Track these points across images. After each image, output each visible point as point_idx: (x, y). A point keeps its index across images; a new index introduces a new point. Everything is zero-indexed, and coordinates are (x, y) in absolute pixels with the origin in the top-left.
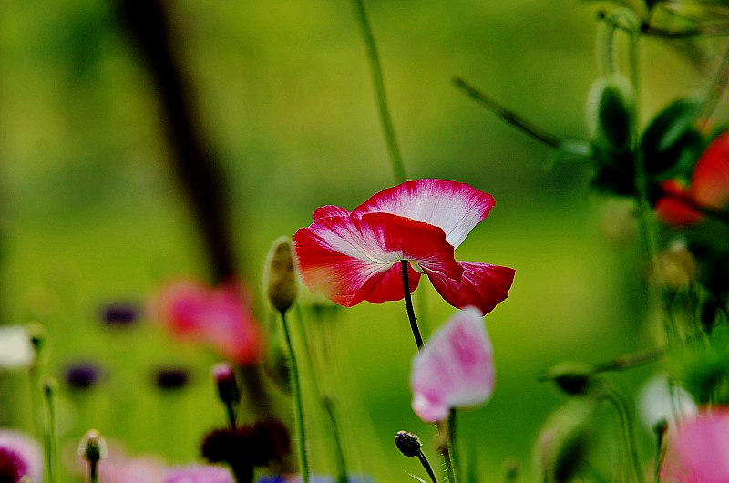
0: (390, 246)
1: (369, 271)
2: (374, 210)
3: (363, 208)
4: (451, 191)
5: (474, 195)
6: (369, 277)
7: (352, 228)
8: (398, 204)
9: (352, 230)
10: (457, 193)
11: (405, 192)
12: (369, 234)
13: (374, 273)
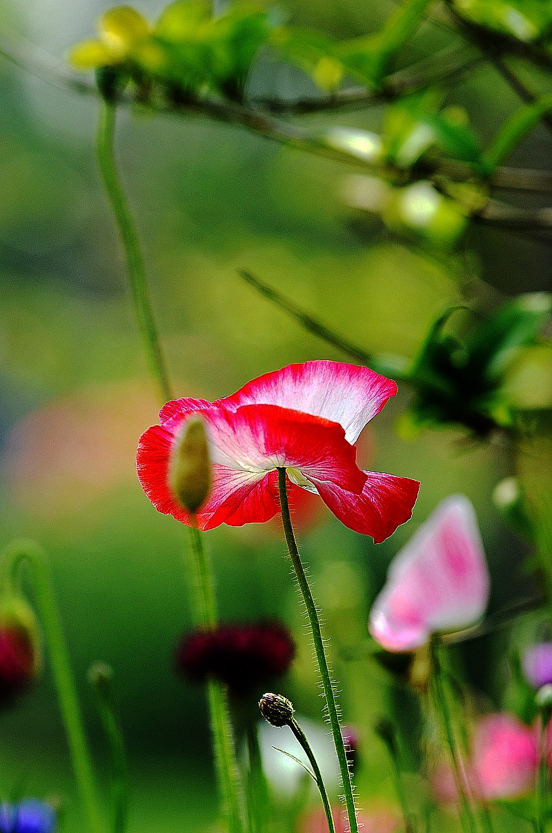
0: (271, 448)
1: (235, 483)
2: (248, 402)
3: (235, 399)
4: (347, 377)
5: (376, 383)
6: (233, 491)
7: (222, 424)
8: (280, 394)
9: (222, 427)
10: (354, 380)
11: (289, 378)
12: (244, 432)
13: (241, 485)
